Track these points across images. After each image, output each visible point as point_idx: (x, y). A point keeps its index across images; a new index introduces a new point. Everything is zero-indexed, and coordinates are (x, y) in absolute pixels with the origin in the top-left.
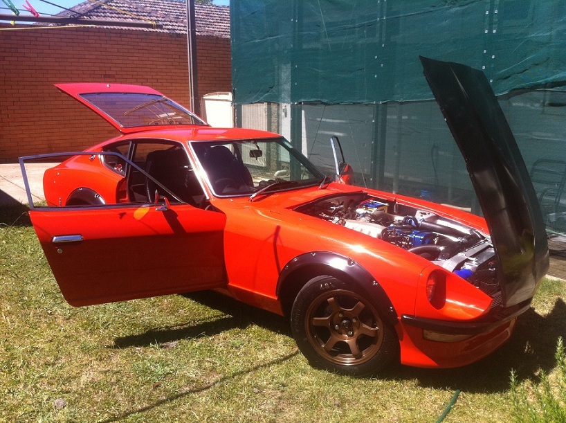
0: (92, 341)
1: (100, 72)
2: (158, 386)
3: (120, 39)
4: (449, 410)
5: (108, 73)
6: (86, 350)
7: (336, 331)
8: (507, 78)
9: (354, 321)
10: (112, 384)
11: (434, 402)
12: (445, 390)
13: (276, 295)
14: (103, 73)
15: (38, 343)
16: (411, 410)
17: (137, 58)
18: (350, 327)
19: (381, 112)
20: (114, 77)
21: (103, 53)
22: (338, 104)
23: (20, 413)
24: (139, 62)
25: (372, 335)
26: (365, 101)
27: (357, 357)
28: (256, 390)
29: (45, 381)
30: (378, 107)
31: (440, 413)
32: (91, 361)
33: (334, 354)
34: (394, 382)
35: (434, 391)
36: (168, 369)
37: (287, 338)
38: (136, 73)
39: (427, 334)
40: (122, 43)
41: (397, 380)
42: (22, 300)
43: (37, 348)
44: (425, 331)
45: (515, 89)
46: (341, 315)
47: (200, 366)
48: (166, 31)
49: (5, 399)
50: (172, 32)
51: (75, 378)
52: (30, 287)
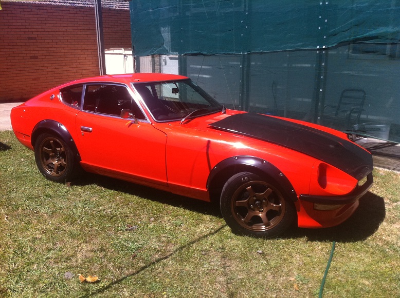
0: (75, 229)
1: (25, 36)
2: (135, 256)
3: (38, 11)
4: (332, 255)
5: (30, 36)
6: (73, 236)
7: (251, 209)
8: (335, 35)
9: (264, 201)
10: (101, 258)
11: (322, 250)
12: (326, 242)
13: (207, 188)
14: (27, 36)
15: (36, 234)
16: (309, 256)
17: (52, 25)
18: (261, 206)
19: (246, 60)
20: (35, 39)
21: (27, 21)
22: (214, 55)
23: (41, 285)
24: (54, 28)
25: (277, 209)
26: (234, 52)
27: (267, 225)
28: (204, 253)
29: (52, 261)
30: (244, 57)
31: (328, 257)
32: (80, 244)
33: (251, 224)
34: (292, 240)
35: (319, 243)
36: (138, 244)
37: (211, 217)
38: (51, 36)
39: (316, 206)
40: (40, 13)
41: (294, 238)
42: (11, 205)
43: (36, 238)
44: (315, 204)
45: (341, 42)
46: (255, 198)
47: (159, 240)
48: (68, 4)
49: (27, 276)
50: (73, 5)
51: (73, 256)
52: (13, 195)
